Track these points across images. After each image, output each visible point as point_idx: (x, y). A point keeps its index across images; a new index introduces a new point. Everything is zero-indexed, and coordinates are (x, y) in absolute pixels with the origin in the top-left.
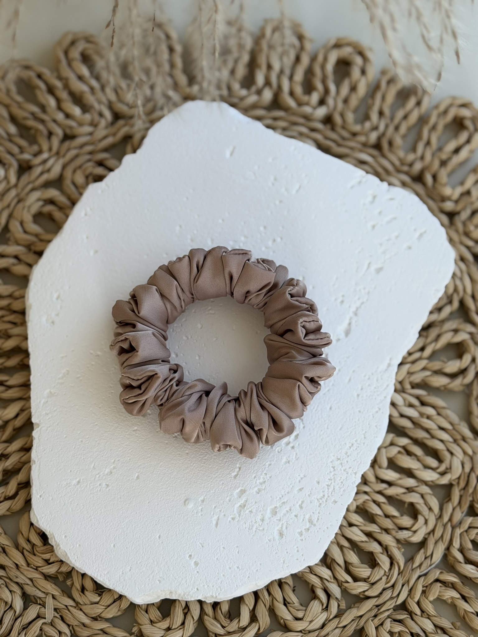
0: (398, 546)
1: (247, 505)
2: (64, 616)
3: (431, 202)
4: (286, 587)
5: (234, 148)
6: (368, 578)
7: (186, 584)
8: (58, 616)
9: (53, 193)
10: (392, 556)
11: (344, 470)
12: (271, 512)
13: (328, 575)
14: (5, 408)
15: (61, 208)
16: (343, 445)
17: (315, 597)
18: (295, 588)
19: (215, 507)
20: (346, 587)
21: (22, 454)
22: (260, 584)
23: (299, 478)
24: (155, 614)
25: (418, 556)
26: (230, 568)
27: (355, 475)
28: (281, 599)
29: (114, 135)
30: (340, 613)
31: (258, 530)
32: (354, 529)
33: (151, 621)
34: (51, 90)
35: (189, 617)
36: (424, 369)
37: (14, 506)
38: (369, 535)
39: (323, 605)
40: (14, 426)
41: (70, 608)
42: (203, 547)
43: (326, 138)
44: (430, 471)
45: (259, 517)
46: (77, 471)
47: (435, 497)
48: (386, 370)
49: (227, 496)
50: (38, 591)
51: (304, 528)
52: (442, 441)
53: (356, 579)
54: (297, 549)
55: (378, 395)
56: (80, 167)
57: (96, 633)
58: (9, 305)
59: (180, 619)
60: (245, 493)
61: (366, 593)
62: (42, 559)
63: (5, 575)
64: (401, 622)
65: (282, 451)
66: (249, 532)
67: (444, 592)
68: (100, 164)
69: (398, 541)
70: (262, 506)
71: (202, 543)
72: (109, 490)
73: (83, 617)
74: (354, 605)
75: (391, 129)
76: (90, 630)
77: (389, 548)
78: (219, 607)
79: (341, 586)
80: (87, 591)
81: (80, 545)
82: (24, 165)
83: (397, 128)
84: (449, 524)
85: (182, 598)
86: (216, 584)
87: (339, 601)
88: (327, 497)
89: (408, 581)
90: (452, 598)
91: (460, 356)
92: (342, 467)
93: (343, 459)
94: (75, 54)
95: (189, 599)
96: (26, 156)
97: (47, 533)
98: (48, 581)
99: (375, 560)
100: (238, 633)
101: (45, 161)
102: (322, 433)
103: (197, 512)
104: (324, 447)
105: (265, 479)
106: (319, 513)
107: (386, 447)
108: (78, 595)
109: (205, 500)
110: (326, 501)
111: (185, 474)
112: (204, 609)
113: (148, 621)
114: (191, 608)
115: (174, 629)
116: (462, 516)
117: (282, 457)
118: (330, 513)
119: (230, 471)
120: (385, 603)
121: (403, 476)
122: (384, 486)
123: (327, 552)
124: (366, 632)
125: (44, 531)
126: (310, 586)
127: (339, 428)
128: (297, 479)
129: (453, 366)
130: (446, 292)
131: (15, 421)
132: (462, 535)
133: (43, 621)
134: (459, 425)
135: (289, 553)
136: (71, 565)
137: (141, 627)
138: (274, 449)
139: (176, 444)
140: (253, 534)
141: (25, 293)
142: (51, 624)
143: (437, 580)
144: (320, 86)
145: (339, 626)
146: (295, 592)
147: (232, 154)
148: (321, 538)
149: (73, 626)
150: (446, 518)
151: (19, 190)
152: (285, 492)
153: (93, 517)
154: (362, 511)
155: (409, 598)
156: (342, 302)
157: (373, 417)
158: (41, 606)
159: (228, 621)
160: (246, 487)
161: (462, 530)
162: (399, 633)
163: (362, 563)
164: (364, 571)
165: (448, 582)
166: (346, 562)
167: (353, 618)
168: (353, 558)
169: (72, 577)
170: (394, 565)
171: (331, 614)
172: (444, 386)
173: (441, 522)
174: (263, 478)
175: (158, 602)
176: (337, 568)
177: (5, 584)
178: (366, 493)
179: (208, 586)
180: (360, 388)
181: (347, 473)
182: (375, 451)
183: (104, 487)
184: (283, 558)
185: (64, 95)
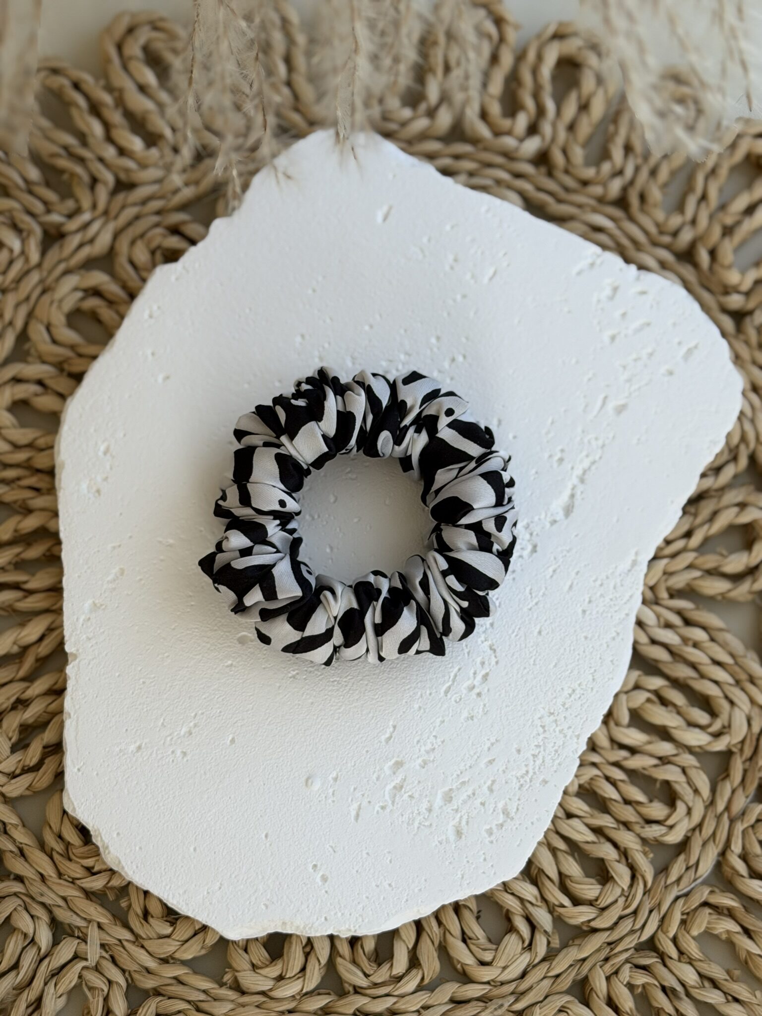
0: (644, 850)
1: (405, 786)
2: (117, 957)
3: (706, 295)
4: (466, 914)
5: (390, 208)
6: (596, 900)
7: (308, 910)
8: (107, 956)
9: (98, 278)
10: (635, 866)
11: (561, 731)
12: (443, 796)
13: (532, 894)
14: (23, 625)
15: (111, 303)
16: (559, 691)
17: (511, 929)
18: (480, 914)
19: (355, 789)
20: (560, 913)
21: (49, 699)
22: (425, 910)
23: (488, 744)
24: (260, 954)
25: (675, 865)
26: (378, 886)
27: (578, 739)
28: (457, 931)
29: (197, 183)
30: (550, 954)
31: (422, 827)
32: (575, 822)
33: (254, 967)
34: (95, 109)
35: (312, 960)
36: (690, 567)
37: (38, 781)
38: (598, 831)
39: (523, 942)
40: (37, 655)
41: (125, 943)
42: (335, 852)
43: (539, 189)
44: (697, 730)
45: (425, 805)
46: (137, 730)
47: (705, 772)
48: (629, 571)
49: (374, 772)
50: (75, 916)
51: (496, 822)
52: (716, 682)
53: (576, 901)
54: (483, 856)
55: (616, 611)
56: (142, 236)
57: (166, 983)
58: (29, 459)
59: (299, 961)
60: (402, 766)
61: (593, 924)
62: (82, 866)
63: (23, 891)
64: (648, 968)
65: (462, 700)
66: (407, 828)
67: (717, 923)
68: (175, 230)
69: (644, 841)
70: (430, 787)
71: (334, 846)
72: (187, 761)
73: (144, 958)
74: (573, 942)
75: (644, 174)
76: (156, 978)
77: (630, 853)
78: (360, 943)
79: (553, 912)
80: (152, 917)
81: (140, 848)
82: (53, 231)
83: (653, 173)
84: (726, 815)
85: (302, 932)
86: (355, 911)
87: (549, 936)
88: (532, 774)
89: (659, 905)
90: (728, 932)
91: (748, 546)
92: (557, 726)
93: (559, 713)
94: (134, 49)
95: (312, 935)
96: (55, 218)
97: (90, 827)
98: (91, 900)
99: (608, 872)
100: (390, 985)
101: (86, 226)
102: (526, 671)
103: (326, 797)
104: (528, 695)
105: (435, 744)
106: (519, 799)
107: (627, 692)
108: (138, 924)
109: (339, 778)
110: (531, 781)
111: (307, 735)
112: (336, 947)
113: (249, 966)
114: (316, 945)
115: (290, 978)
116: (745, 802)
117: (461, 709)
118: (536, 800)
119: (380, 732)
120: (621, 939)
121: (654, 738)
122: (624, 753)
123: (534, 860)
124: (590, 985)
125: (84, 824)
126: (504, 911)
127: (554, 664)
128: (484, 745)
129: (737, 563)
130: (727, 443)
131: (39, 647)
132: (746, 832)
133: (83, 964)
134: (745, 656)
135: (471, 862)
136: (126, 877)
137: (237, 974)
138: (449, 696)
139: (294, 688)
140: (414, 833)
141: (53, 441)
142: (95, 969)
143: (705, 904)
144: (530, 103)
145: (550, 974)
146: (480, 920)
147: (385, 218)
148: (521, 840)
149: (129, 972)
150: (721, 806)
151: (45, 274)
152: (465, 765)
153: (161, 804)
154: (587, 792)
155: (660, 931)
156: (561, 460)
157: (608, 646)
158: (81, 941)
159: (374, 965)
160: (404, 757)
161: (746, 825)
162: (644, 986)
163: (587, 875)
164: (589, 889)
165: (723, 907)
166: (560, 874)
167: (571, 962)
168: (573, 868)
169: (128, 895)
170: (638, 879)
171: (536, 956)
172: (722, 594)
173: (712, 811)
174: (431, 743)
175: (264, 937)
176: (548, 883)
177: (23, 905)
178: (594, 764)
179: (343, 914)
180: (587, 600)
181: (565, 736)
182: (610, 701)
183: (179, 757)
184: (462, 871)
185: (116, 117)
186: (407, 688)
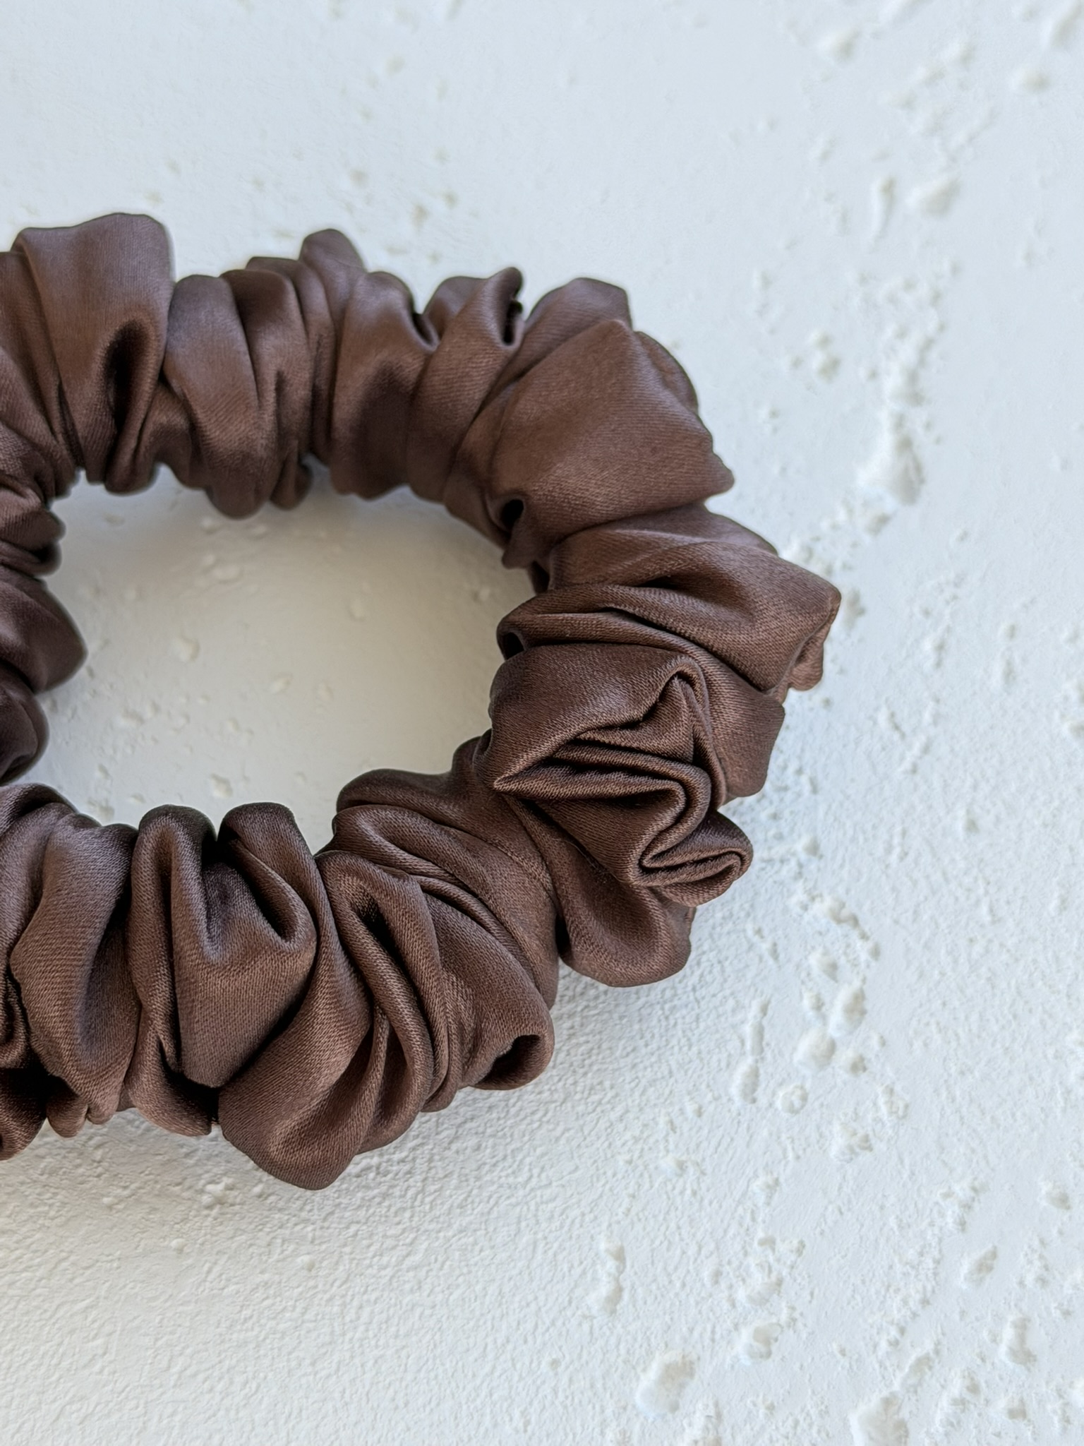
23: (952, 1212)
60: (692, 1375)
65: (811, 1097)
102: (978, 949)
104: (1015, 1017)
105: (775, 1266)
111: (329, 1376)
117: (818, 1127)
119: (576, 1286)
128: (942, 1215)
138: (763, 1100)
139: (232, 1238)
152: (905, 1302)
160: (685, 1340)
174: (760, 1265)
186: (613, 1116)
